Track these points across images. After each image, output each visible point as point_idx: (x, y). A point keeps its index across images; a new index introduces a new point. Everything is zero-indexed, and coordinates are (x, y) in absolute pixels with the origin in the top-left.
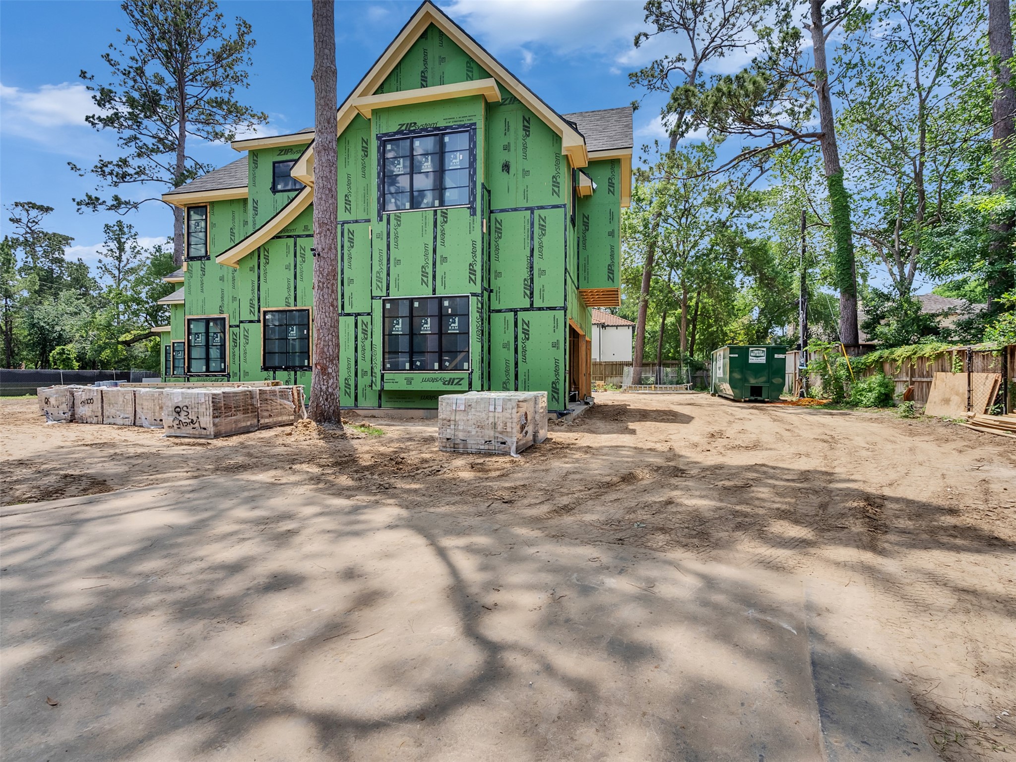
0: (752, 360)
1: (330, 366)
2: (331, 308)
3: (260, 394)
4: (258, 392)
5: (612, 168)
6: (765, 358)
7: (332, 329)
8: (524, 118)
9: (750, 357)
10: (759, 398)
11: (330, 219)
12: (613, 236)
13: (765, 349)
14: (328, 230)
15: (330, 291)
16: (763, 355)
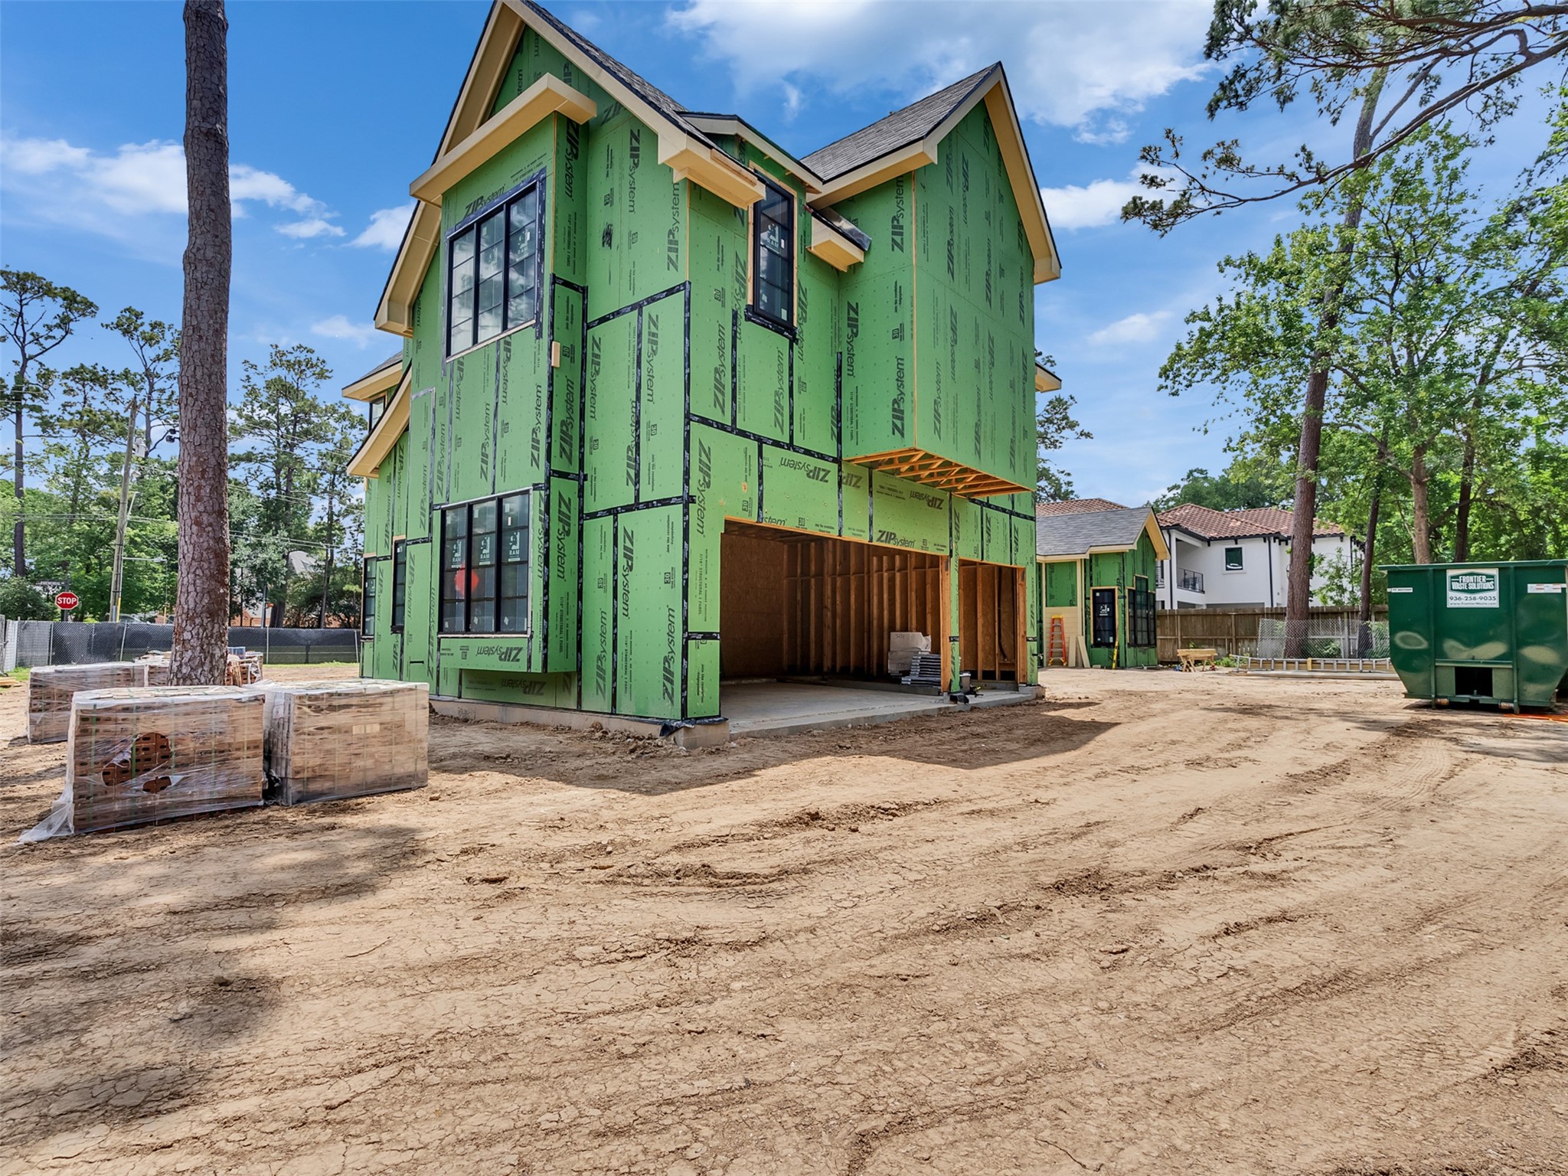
0: (1456, 600)
1: (189, 628)
2: (195, 528)
3: (150, 673)
4: (147, 670)
5: (899, 196)
6: (1496, 594)
7: (195, 564)
8: (632, 132)
9: (1450, 594)
10: (1484, 699)
11: (194, 376)
12: (902, 338)
13: (1495, 572)
14: (191, 395)
15: (192, 498)
16: (1489, 585)
